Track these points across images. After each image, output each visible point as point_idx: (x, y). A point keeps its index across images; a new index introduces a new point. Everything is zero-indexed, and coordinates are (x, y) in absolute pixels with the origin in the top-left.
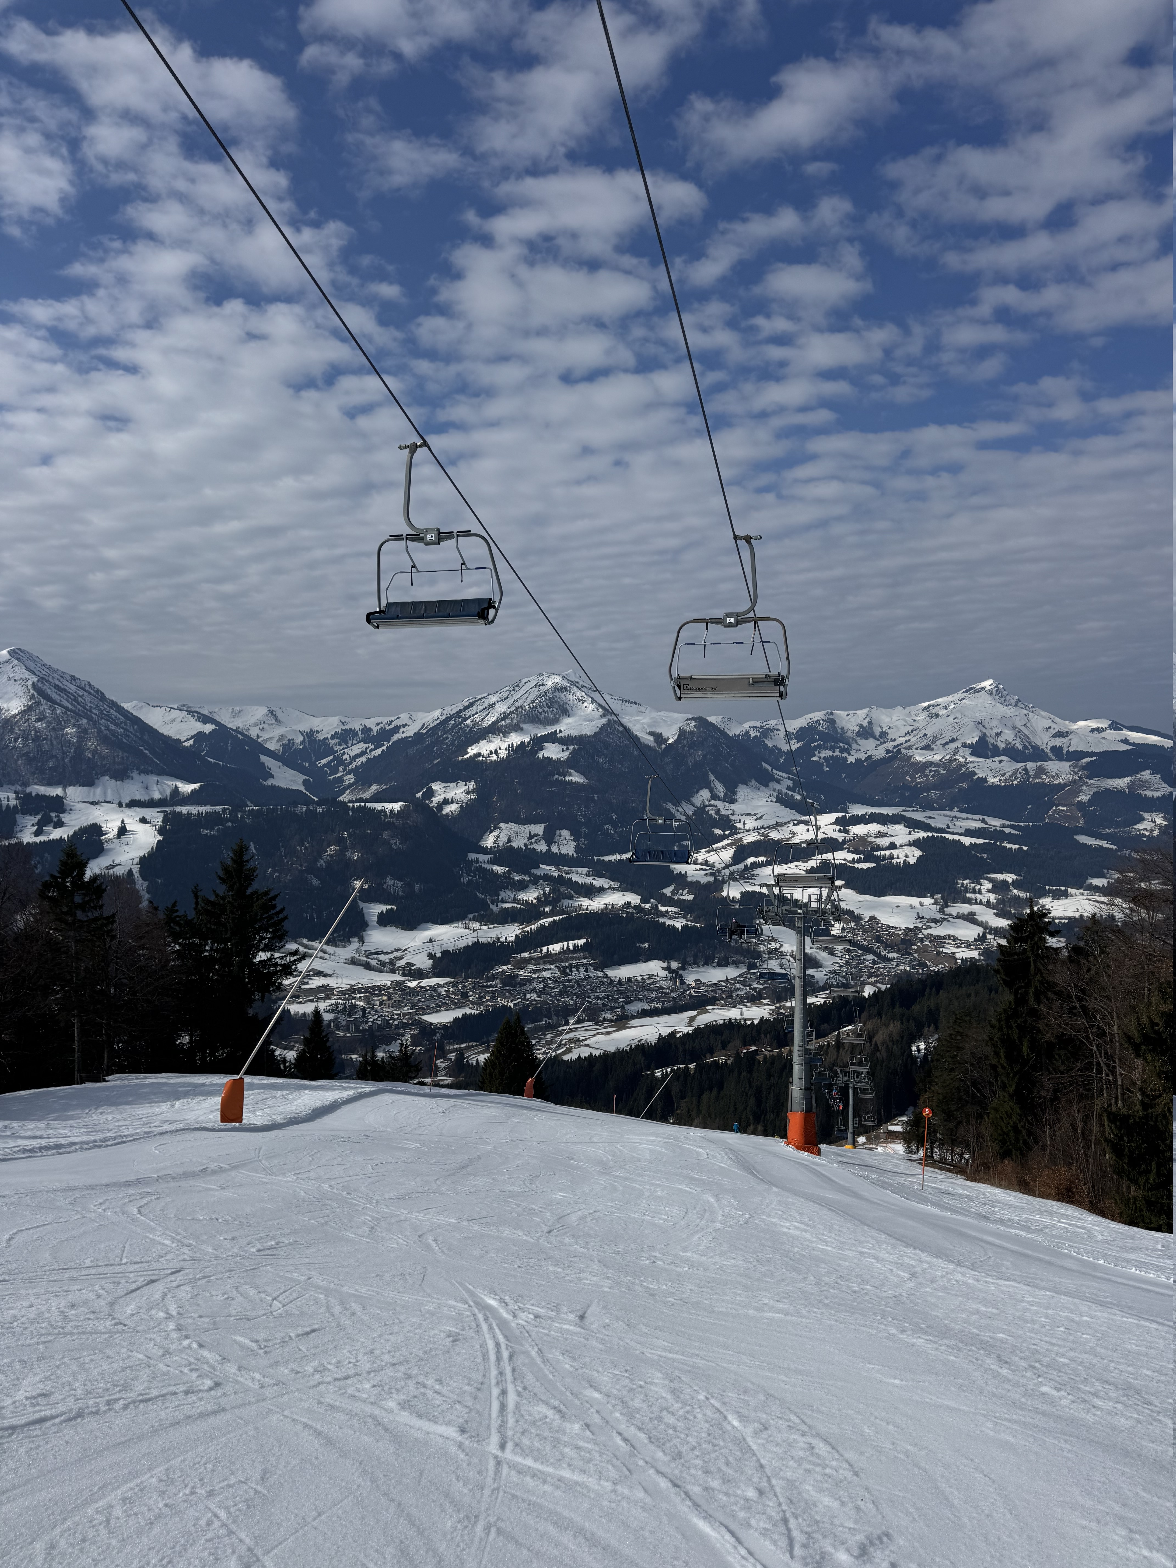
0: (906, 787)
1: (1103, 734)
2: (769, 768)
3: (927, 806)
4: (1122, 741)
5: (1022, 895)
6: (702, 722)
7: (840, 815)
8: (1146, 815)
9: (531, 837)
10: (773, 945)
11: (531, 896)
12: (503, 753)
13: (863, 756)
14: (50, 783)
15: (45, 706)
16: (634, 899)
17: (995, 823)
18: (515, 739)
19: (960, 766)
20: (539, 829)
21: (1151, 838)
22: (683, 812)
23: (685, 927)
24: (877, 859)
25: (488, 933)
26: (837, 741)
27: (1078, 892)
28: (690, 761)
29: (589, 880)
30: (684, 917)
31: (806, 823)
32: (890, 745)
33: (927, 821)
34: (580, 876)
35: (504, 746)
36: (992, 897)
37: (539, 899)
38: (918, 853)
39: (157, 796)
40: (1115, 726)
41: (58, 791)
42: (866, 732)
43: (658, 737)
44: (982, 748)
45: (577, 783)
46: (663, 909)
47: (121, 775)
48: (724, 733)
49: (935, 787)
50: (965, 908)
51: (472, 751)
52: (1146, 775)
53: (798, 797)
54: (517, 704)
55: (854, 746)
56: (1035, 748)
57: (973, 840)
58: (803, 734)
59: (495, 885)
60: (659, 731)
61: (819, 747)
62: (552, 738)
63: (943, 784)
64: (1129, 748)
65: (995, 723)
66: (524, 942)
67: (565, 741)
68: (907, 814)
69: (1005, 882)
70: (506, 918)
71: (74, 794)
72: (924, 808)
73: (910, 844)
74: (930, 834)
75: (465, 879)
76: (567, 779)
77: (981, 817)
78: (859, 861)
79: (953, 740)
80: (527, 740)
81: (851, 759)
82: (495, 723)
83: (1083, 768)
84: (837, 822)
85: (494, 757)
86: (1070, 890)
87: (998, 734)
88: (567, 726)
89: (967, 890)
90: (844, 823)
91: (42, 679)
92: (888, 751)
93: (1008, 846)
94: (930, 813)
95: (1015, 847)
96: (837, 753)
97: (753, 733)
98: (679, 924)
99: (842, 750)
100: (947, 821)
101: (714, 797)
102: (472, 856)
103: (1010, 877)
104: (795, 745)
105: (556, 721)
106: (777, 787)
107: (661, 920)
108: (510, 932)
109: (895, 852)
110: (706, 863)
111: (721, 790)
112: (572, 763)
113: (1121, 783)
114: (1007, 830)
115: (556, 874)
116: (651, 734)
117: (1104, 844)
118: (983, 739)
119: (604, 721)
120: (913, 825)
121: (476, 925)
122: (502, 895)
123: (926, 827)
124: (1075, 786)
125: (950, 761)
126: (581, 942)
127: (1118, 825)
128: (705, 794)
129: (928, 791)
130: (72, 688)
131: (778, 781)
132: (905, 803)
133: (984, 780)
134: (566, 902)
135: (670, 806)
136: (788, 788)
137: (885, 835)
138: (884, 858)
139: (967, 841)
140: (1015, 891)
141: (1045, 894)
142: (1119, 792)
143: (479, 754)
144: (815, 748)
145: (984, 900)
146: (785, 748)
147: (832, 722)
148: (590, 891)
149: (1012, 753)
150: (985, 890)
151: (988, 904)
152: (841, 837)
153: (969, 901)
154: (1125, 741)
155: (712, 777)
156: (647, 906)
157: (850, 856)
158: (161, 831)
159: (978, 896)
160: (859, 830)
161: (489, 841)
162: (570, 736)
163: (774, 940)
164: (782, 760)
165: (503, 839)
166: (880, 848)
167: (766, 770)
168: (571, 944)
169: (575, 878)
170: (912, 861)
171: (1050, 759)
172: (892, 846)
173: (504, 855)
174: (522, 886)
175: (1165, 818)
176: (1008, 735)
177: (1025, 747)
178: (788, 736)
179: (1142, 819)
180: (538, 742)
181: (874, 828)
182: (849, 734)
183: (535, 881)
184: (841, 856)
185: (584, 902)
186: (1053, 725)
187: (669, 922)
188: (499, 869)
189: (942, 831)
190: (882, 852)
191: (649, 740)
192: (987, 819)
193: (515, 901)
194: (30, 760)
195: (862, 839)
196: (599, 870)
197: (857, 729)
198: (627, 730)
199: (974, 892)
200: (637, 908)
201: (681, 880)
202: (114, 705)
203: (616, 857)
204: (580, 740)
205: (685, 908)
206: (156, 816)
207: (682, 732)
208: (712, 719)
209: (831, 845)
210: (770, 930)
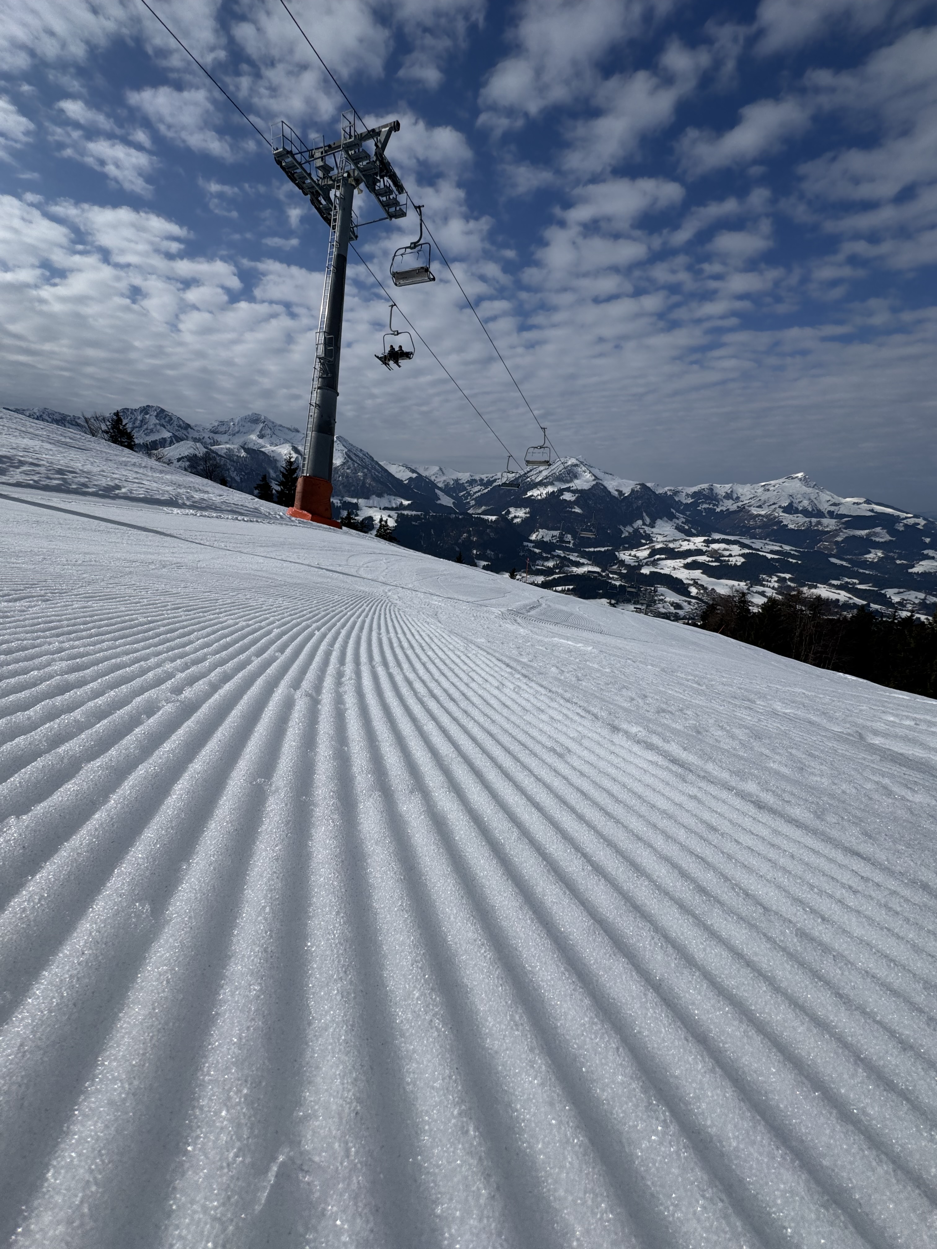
0: (744, 526)
1: (860, 506)
2: (674, 512)
3: (753, 537)
4: (870, 510)
5: (792, 585)
6: (643, 486)
7: (706, 538)
8: (872, 550)
9: (553, 537)
10: (662, 597)
11: (551, 564)
12: (544, 496)
13: (724, 509)
14: (352, 497)
15: (350, 463)
16: (597, 569)
17: (787, 548)
18: (550, 489)
19: (775, 517)
20: (557, 533)
21: (872, 562)
22: (627, 531)
23: (620, 585)
24: (721, 561)
26: (712, 500)
27: (822, 586)
28: (635, 506)
29: (578, 559)
30: (621, 580)
31: (689, 541)
32: (740, 504)
33: (751, 544)
34: (574, 557)
35: (545, 492)
36: (776, 585)
37: (554, 566)
38: (743, 560)
39: (394, 506)
40: (868, 502)
41: (354, 501)
42: (728, 496)
43: (620, 492)
44: (790, 509)
45: (577, 513)
46: (611, 576)
47: (380, 495)
48: (654, 493)
49: (759, 527)
50: (760, 589)
51: (529, 494)
52: (878, 529)
53: (687, 527)
54: (553, 472)
55: (721, 503)
56: (819, 511)
57: (773, 556)
58: (695, 495)
59: (535, 557)
60: (621, 489)
61: (703, 502)
62: (568, 490)
63: (764, 526)
64: (873, 514)
65: (799, 496)
67: (574, 492)
68: (741, 540)
69: (785, 578)
71: (361, 502)
72: (751, 538)
73: (739, 555)
74: (751, 551)
75: (521, 554)
76: (573, 510)
77: (780, 544)
78: (712, 561)
79: (774, 504)
80: (556, 490)
81: (718, 510)
82: (541, 481)
83: (843, 523)
84: (705, 541)
85: (539, 497)
86: (819, 585)
87: (800, 502)
88: (577, 484)
89: (764, 580)
90: (708, 542)
91: (349, 450)
92: (738, 507)
93: (791, 560)
94: (754, 540)
95: (794, 561)
96: (711, 506)
97: (669, 493)
98: (618, 583)
99: (714, 505)
100: (762, 545)
101: (644, 524)
102: (525, 544)
103: (788, 576)
104: (690, 501)
105: (571, 481)
106: (677, 521)
107: (610, 581)
109: (731, 559)
110: (635, 556)
111: (648, 521)
112: (576, 503)
113: (863, 533)
114: (792, 552)
115: (563, 555)
116: (617, 490)
117: (844, 563)
118: (791, 504)
119: (594, 483)
120: (743, 545)
121: (524, 575)
122: (537, 562)
123: (750, 547)
124: (836, 533)
125: (771, 515)
126: (571, 587)
127: (855, 555)
128: (639, 522)
129: (755, 529)
130: (361, 455)
131: (678, 519)
132: (742, 534)
133: (787, 526)
134: (566, 568)
135: (621, 527)
136: (683, 523)
137: (727, 550)
138: (725, 561)
139: (769, 556)
140: (789, 583)
141: (804, 585)
142: (861, 538)
143: (532, 496)
144: (700, 503)
145: (772, 586)
146: (684, 502)
147: (711, 490)
148: (578, 564)
149: (805, 513)
150: (774, 581)
151: (773, 588)
152: (704, 549)
153: (764, 586)
154: (872, 511)
155: (644, 514)
156: (604, 574)
157: (708, 559)
158: (396, 521)
159: (769, 584)
160: (715, 546)
161: (533, 537)
162: (577, 489)
163: (662, 595)
164: (682, 508)
165: (540, 537)
166: (723, 556)
167: (673, 513)
168: (567, 587)
169: (571, 558)
170: (739, 564)
171: (826, 517)
172: (730, 556)
173: (540, 544)
174: (547, 559)
175: (883, 553)
176: (806, 503)
177: (813, 510)
178: (687, 495)
179: (870, 552)
180: (561, 492)
181: (723, 546)
182: (719, 497)
183: (553, 557)
184: (701, 559)
185: (575, 569)
186: (832, 499)
187: (613, 582)
188: (537, 551)
189: (758, 550)
190: (724, 558)
191: (616, 494)
192: (783, 546)
193: (543, 565)
194: (345, 487)
195: (715, 551)
196: (583, 555)
197: (724, 494)
198: (605, 488)
199: (767, 581)
200: (599, 574)
201: (622, 563)
202: (377, 463)
203: (592, 550)
204: (581, 492)
205: (622, 576)
206: (394, 514)
207: (633, 490)
208: (649, 485)
209: (699, 552)
210: (661, 589)
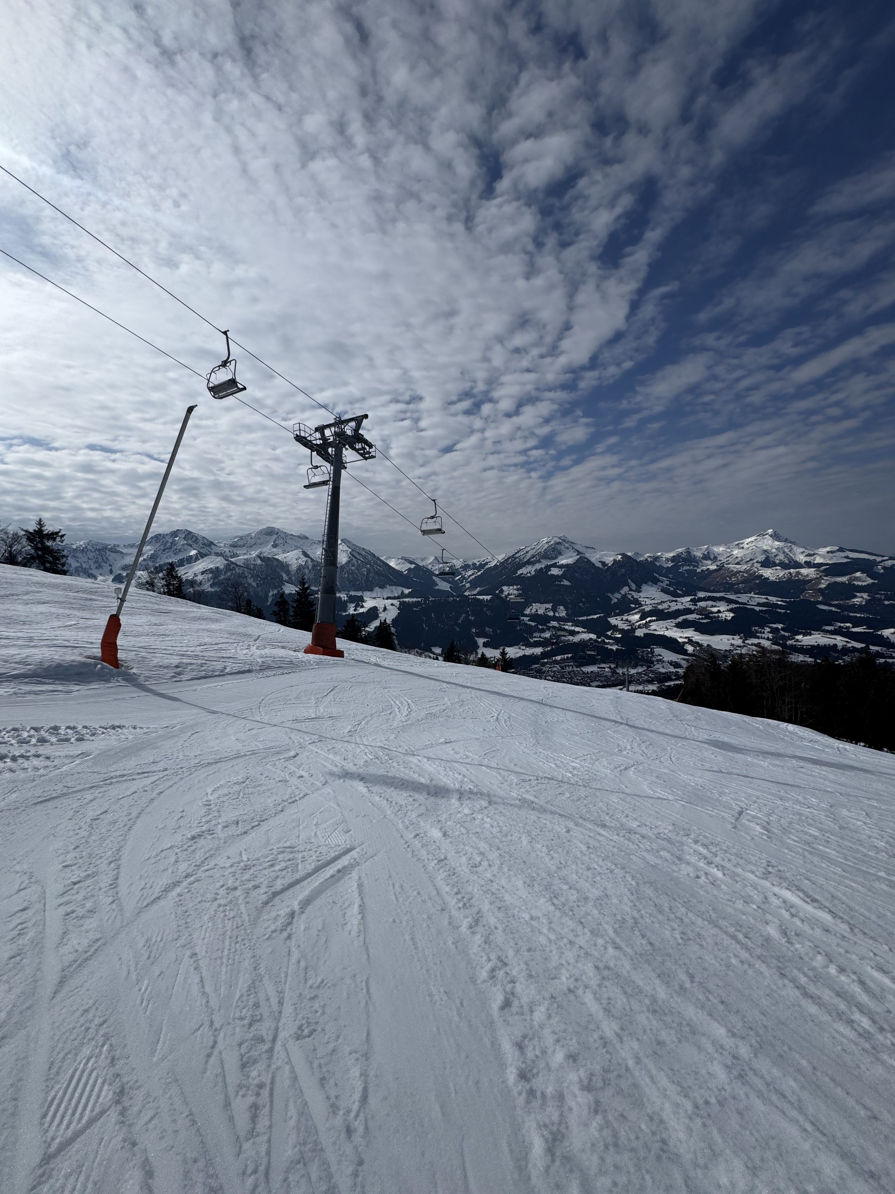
0: (727, 583)
1: (834, 554)
2: (658, 576)
3: (737, 592)
4: (845, 557)
5: (786, 634)
6: (624, 555)
7: (692, 597)
8: (858, 594)
9: (546, 609)
10: (660, 657)
11: (547, 635)
12: (533, 573)
13: (705, 568)
14: (357, 590)
15: (354, 560)
16: (593, 636)
17: (773, 599)
18: (538, 566)
19: (755, 572)
20: (549, 606)
21: (860, 606)
22: (615, 598)
23: (617, 649)
24: (711, 618)
25: (529, 651)
26: (691, 562)
27: (817, 633)
28: (619, 574)
29: (573, 628)
30: (617, 645)
31: (676, 601)
32: (719, 563)
33: (737, 599)
34: (569, 626)
35: (533, 569)
36: (770, 636)
37: (550, 636)
38: (732, 615)
39: (396, 595)
40: (841, 550)
41: (359, 594)
42: (706, 557)
43: (603, 563)
44: (767, 563)
45: (566, 585)
46: (607, 641)
47: (382, 587)
48: (635, 561)
49: (742, 583)
50: (756, 641)
51: (519, 572)
52: (858, 574)
53: (672, 589)
54: (538, 551)
55: (700, 564)
56: (796, 562)
57: (761, 608)
58: (673, 559)
59: (531, 630)
60: (604, 560)
61: (683, 565)
62: (555, 565)
63: (746, 581)
64: (849, 560)
65: (774, 550)
66: (544, 655)
67: (561, 567)
68: (726, 596)
69: (777, 628)
70: (536, 645)
71: (367, 595)
72: (736, 593)
73: (728, 611)
74: (738, 606)
75: (518, 628)
76: (562, 583)
77: (766, 597)
78: (702, 619)
79: (751, 560)
80: (543, 566)
81: (699, 570)
82: (529, 560)
83: (822, 571)
84: (691, 600)
85: (529, 575)
86: (813, 632)
87: (775, 556)
88: (561, 560)
89: (757, 632)
90: (694, 601)
91: (353, 550)
92: (718, 566)
93: (779, 611)
94: (739, 595)
95: (783, 611)
96: (692, 567)
97: (649, 559)
98: (614, 648)
99: (694, 566)
100: (748, 599)
101: (631, 590)
102: (521, 618)
103: (780, 626)
104: (670, 564)
105: (556, 558)
106: (661, 584)
107: (606, 646)
108: (538, 651)
109: (720, 615)
110: (627, 620)
111: (634, 586)
112: (564, 576)
113: (844, 579)
114: (779, 603)
115: (558, 626)
116: (600, 562)
117: (833, 609)
118: (767, 558)
119: (578, 557)
120: (729, 601)
121: (524, 648)
122: (535, 635)
123: (736, 602)
124: (818, 580)
125: (750, 570)
126: (570, 655)
127: (842, 600)
128: (626, 589)
129: (738, 584)
130: (363, 553)
131: (662, 582)
132: (726, 591)
133: (768, 579)
134: (563, 638)
135: (609, 594)
136: (667, 585)
137: (715, 606)
138: (715, 617)
139: (757, 609)
140: (783, 633)
141: (799, 634)
142: (843, 583)
143: (522, 574)
144: (680, 566)
145: (766, 637)
146: (665, 566)
147: (688, 552)
148: (573, 633)
149: (784, 566)
150: (767, 632)
151: (768, 639)
152: (693, 607)
153: (758, 638)
154: (847, 557)
155: (629, 581)
156: (600, 640)
157: (698, 617)
158: (399, 609)
159: (763, 635)
160: (702, 604)
161: (527, 611)
162: (563, 564)
163: (660, 655)
164: (664, 572)
165: (534, 611)
166: (712, 613)
167: (656, 577)
168: (566, 656)
169: (567, 627)
170: (729, 618)
171: (804, 568)
173: (535, 617)
174: (543, 631)
175: (869, 596)
176: (781, 557)
177: (790, 562)
178: (667, 560)
179: (856, 597)
180: (548, 568)
181: (710, 603)
182: (698, 558)
183: (549, 628)
184: (691, 617)
185: (571, 638)
186: (806, 551)
187: (610, 647)
188: (533, 624)
189: (745, 604)
190: (714, 615)
191: (600, 565)
192: (769, 598)
193: (540, 637)
194: (350, 582)
195: (704, 609)
196: (577, 624)
197: (702, 556)
198: (589, 561)
199: (761, 633)
200: (595, 641)
201: (615, 628)
202: (378, 559)
203: (585, 618)
204: (567, 566)
205: (617, 641)
206: (395, 602)
207: (615, 561)
208: (629, 554)
209: (688, 611)
210: (658, 650)
